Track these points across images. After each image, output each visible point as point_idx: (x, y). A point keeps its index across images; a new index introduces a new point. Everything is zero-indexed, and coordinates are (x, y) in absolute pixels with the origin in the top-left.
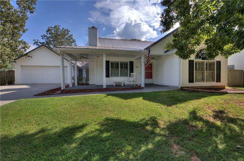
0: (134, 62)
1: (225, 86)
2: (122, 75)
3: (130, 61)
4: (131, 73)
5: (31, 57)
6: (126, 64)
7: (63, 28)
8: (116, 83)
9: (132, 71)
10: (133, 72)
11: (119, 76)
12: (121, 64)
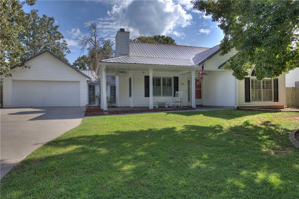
0: (179, 78)
1: (283, 106)
2: (165, 94)
3: (174, 77)
4: (176, 92)
5: (29, 68)
6: (170, 80)
7: (44, 15)
8: (159, 104)
9: (176, 88)
10: (178, 91)
11: (161, 96)
12: (163, 80)
